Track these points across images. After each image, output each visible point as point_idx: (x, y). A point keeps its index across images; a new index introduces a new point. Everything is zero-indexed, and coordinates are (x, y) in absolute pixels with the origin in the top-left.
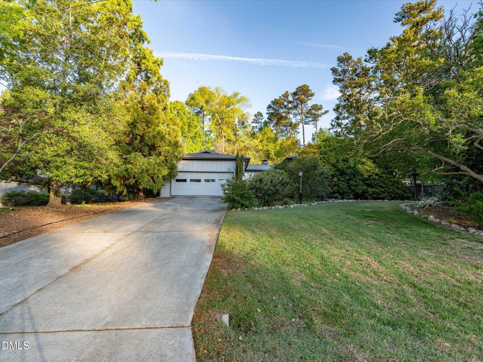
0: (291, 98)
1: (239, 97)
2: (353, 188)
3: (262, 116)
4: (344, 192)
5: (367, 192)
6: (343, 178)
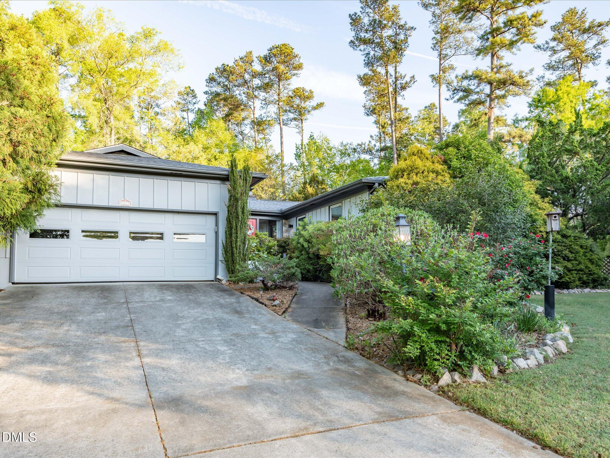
0: (257, 67)
1: (155, 41)
3: (195, 97)
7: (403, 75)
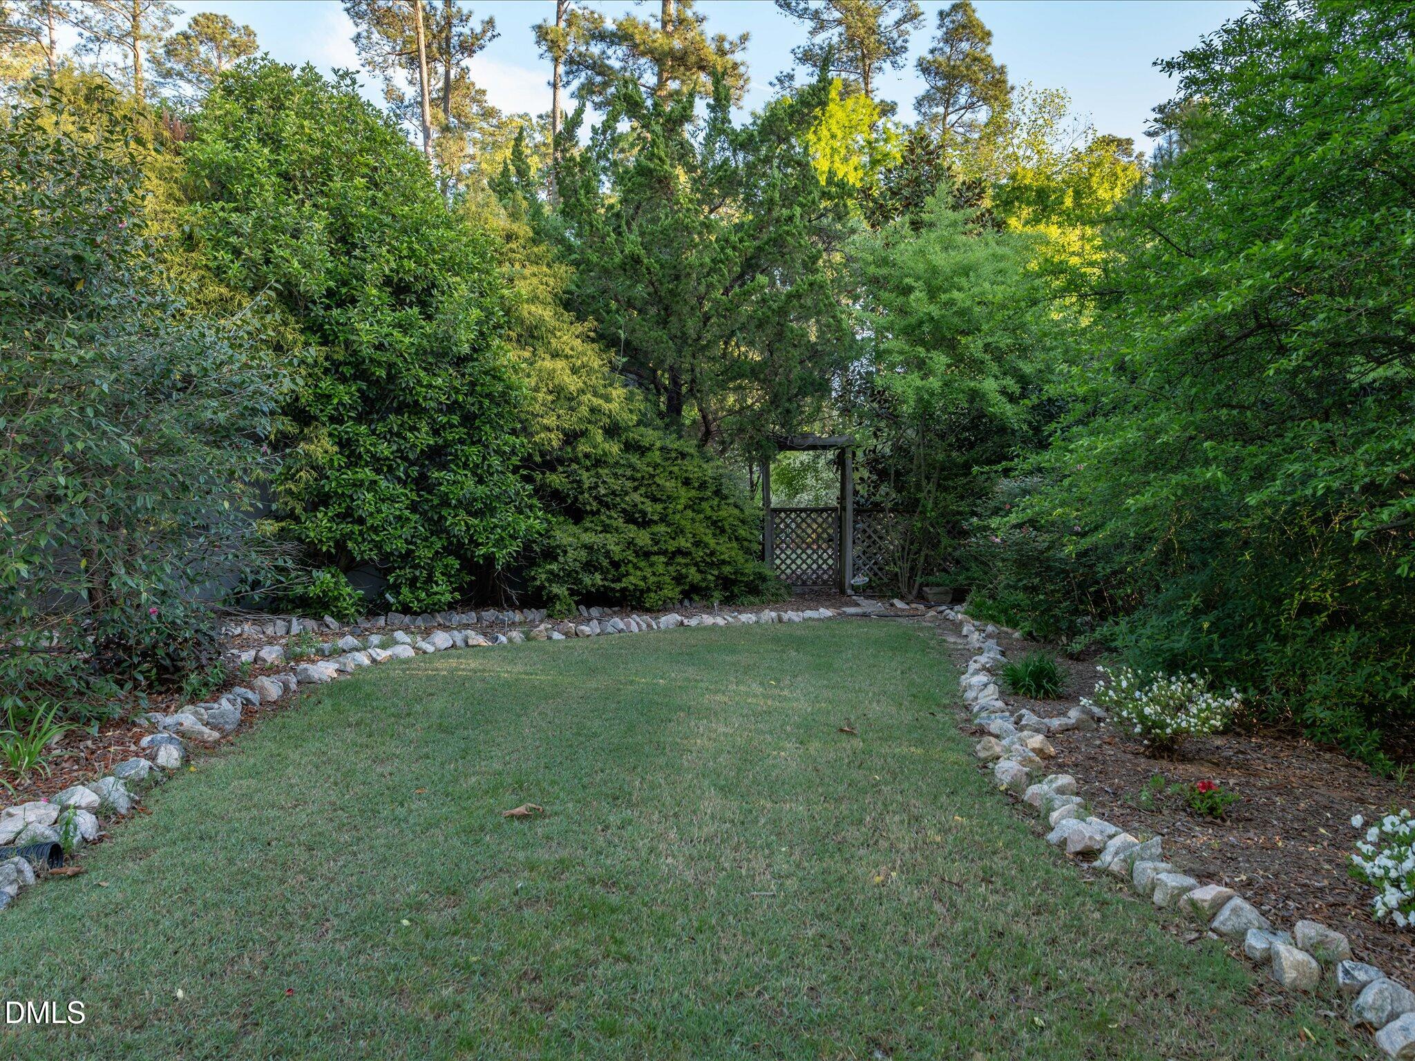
2: (458, 523)
4: (386, 557)
5: (550, 554)
6: (388, 437)
7: (465, 11)
